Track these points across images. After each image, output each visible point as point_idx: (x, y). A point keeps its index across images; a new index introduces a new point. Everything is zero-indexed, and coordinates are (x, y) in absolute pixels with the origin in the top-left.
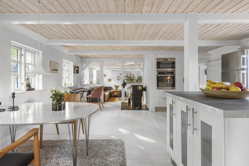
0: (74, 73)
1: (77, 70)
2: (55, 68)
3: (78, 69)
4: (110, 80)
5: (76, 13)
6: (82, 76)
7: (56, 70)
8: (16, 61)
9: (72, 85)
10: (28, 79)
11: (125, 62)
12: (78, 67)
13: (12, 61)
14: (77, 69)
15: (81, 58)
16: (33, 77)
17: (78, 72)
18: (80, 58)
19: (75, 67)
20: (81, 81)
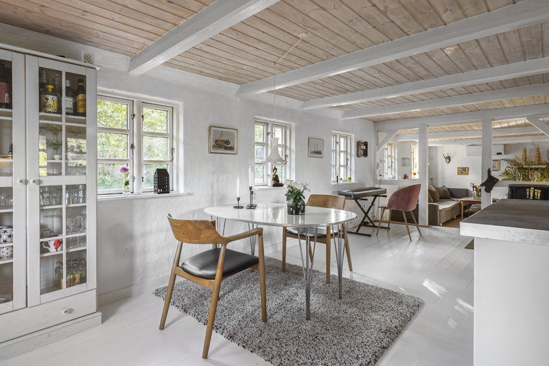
0: (358, 156)
1: (363, 149)
2: (316, 150)
3: (367, 148)
4: (463, 171)
5: (324, 60)
6: (378, 161)
7: (319, 153)
8: (261, 143)
9: (353, 181)
10: (276, 169)
11: (493, 120)
12: (366, 144)
13: (257, 143)
14: (364, 147)
15: (374, 122)
16: (284, 166)
17: (365, 154)
18: (372, 124)
19: (359, 144)
20: (374, 172)
